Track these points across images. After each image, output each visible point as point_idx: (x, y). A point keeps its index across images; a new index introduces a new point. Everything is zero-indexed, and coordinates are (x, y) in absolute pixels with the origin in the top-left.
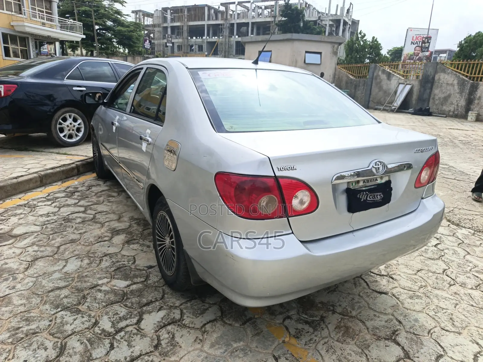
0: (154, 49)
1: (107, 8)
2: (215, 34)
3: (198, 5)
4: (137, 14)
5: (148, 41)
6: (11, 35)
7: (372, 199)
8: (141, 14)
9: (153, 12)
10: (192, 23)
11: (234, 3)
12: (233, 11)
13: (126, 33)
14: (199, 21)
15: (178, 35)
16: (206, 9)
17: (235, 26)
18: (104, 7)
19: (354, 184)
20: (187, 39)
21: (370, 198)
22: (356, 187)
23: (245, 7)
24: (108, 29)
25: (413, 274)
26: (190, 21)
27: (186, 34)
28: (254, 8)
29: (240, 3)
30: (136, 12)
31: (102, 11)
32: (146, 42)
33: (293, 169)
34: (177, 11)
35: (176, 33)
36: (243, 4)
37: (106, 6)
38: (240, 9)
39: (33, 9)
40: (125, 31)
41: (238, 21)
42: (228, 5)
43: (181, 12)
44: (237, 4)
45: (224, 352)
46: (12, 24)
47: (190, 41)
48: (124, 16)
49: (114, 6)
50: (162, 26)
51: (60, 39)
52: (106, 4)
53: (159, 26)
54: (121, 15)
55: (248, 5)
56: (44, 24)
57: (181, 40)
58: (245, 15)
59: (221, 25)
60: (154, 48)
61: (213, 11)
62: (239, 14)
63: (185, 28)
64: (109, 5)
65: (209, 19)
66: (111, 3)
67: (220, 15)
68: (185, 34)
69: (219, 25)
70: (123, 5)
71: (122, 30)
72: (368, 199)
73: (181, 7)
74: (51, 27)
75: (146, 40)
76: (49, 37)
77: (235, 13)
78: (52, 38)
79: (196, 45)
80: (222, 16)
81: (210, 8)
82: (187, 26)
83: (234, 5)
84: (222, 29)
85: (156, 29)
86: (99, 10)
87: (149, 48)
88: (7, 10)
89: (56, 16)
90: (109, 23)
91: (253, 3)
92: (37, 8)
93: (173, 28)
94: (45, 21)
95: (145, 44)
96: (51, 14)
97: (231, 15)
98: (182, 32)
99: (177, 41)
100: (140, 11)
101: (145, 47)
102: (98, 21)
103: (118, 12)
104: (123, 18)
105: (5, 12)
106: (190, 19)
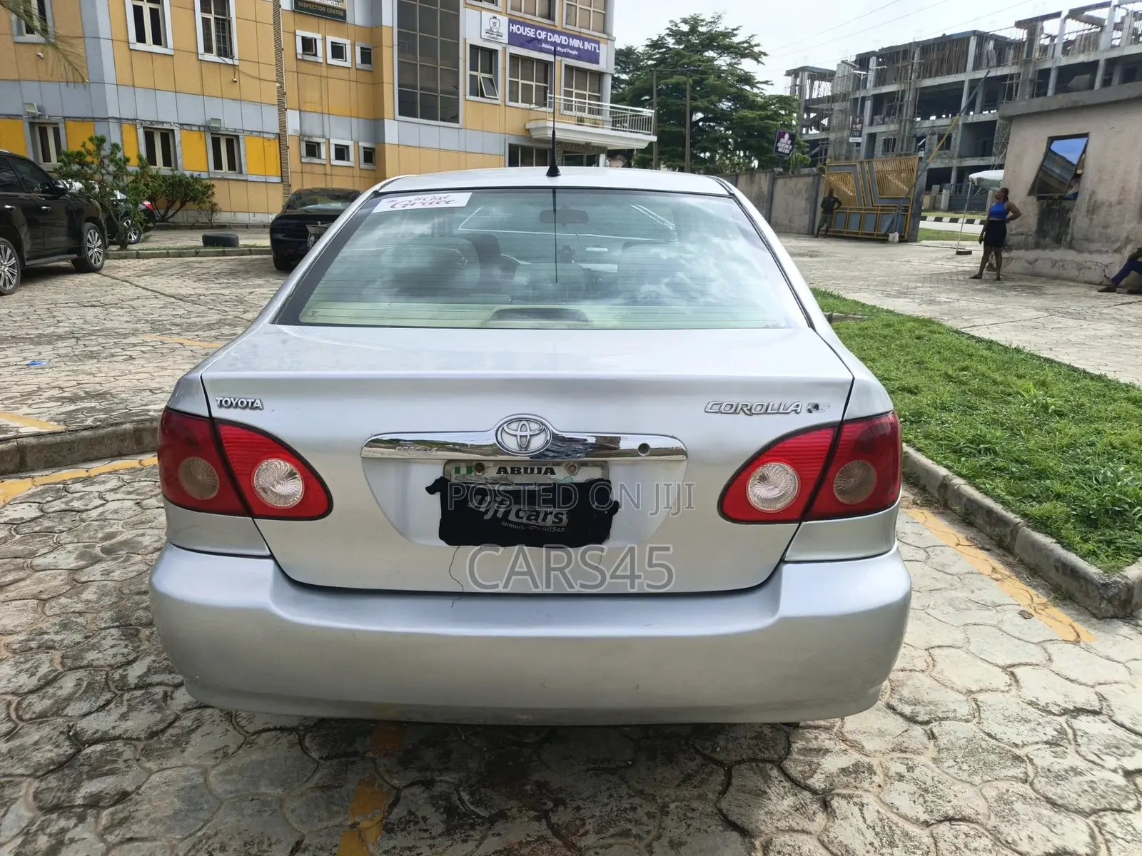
0: (826, 154)
1: (724, 71)
2: (988, 105)
3: (952, 35)
4: (796, 77)
5: (787, 136)
6: (524, 148)
7: (524, 521)
8: (806, 74)
9: (835, 69)
10: (929, 83)
11: (1057, 15)
12: (1052, 38)
13: (756, 123)
14: (949, 73)
15: (888, 115)
16: (973, 42)
17: (1053, 76)
18: (718, 72)
19: (463, 471)
20: (913, 122)
21: (517, 516)
22: (475, 478)
23: (1092, 21)
24: (720, 117)
25: (916, 822)
26: (925, 77)
27: (910, 112)
28: (1123, 18)
29: (1075, 14)
30: (794, 73)
31: (712, 79)
32: (782, 140)
33: (253, 407)
34: (893, 58)
35: (884, 112)
36: (1087, 13)
37: (724, 68)
38: (1074, 29)
39: (568, 94)
40: (754, 119)
41: (1064, 61)
42: (1040, 23)
43: (905, 58)
44: (1067, 17)
45: (231, 792)
46: (528, 126)
47: (917, 126)
48: (758, 85)
49: (739, 67)
50: (852, 97)
51: (609, 148)
52: (723, 63)
53: (844, 97)
54: (753, 85)
55: (1102, 14)
56: (581, 121)
57: (893, 127)
58: (1089, 42)
59: (1012, 76)
60: (826, 150)
61: (992, 43)
62: (1068, 43)
63: (910, 97)
64: (730, 65)
65: (977, 66)
66: (733, 61)
67: (1012, 52)
68: (908, 110)
69: (1004, 78)
70: (759, 62)
71: (746, 116)
72: (512, 517)
73: (905, 45)
74: (595, 124)
75: (782, 136)
76: (588, 145)
77: (1056, 41)
78: (594, 147)
79: (933, 134)
80: (1017, 56)
81: (982, 37)
82: (917, 89)
83: (1057, 21)
84: (1011, 87)
85: (837, 106)
86: (703, 80)
87: (787, 151)
88: (523, 102)
89: (607, 104)
90: (725, 105)
91: (1118, 6)
92: (575, 91)
93: (878, 100)
94: (585, 115)
95: (779, 144)
96: (599, 99)
97: (1044, 49)
98: (901, 107)
99: (884, 129)
100: (803, 69)
101: (780, 150)
102: (699, 103)
103: (747, 79)
104: (755, 90)
105: (520, 104)
106: (927, 71)
